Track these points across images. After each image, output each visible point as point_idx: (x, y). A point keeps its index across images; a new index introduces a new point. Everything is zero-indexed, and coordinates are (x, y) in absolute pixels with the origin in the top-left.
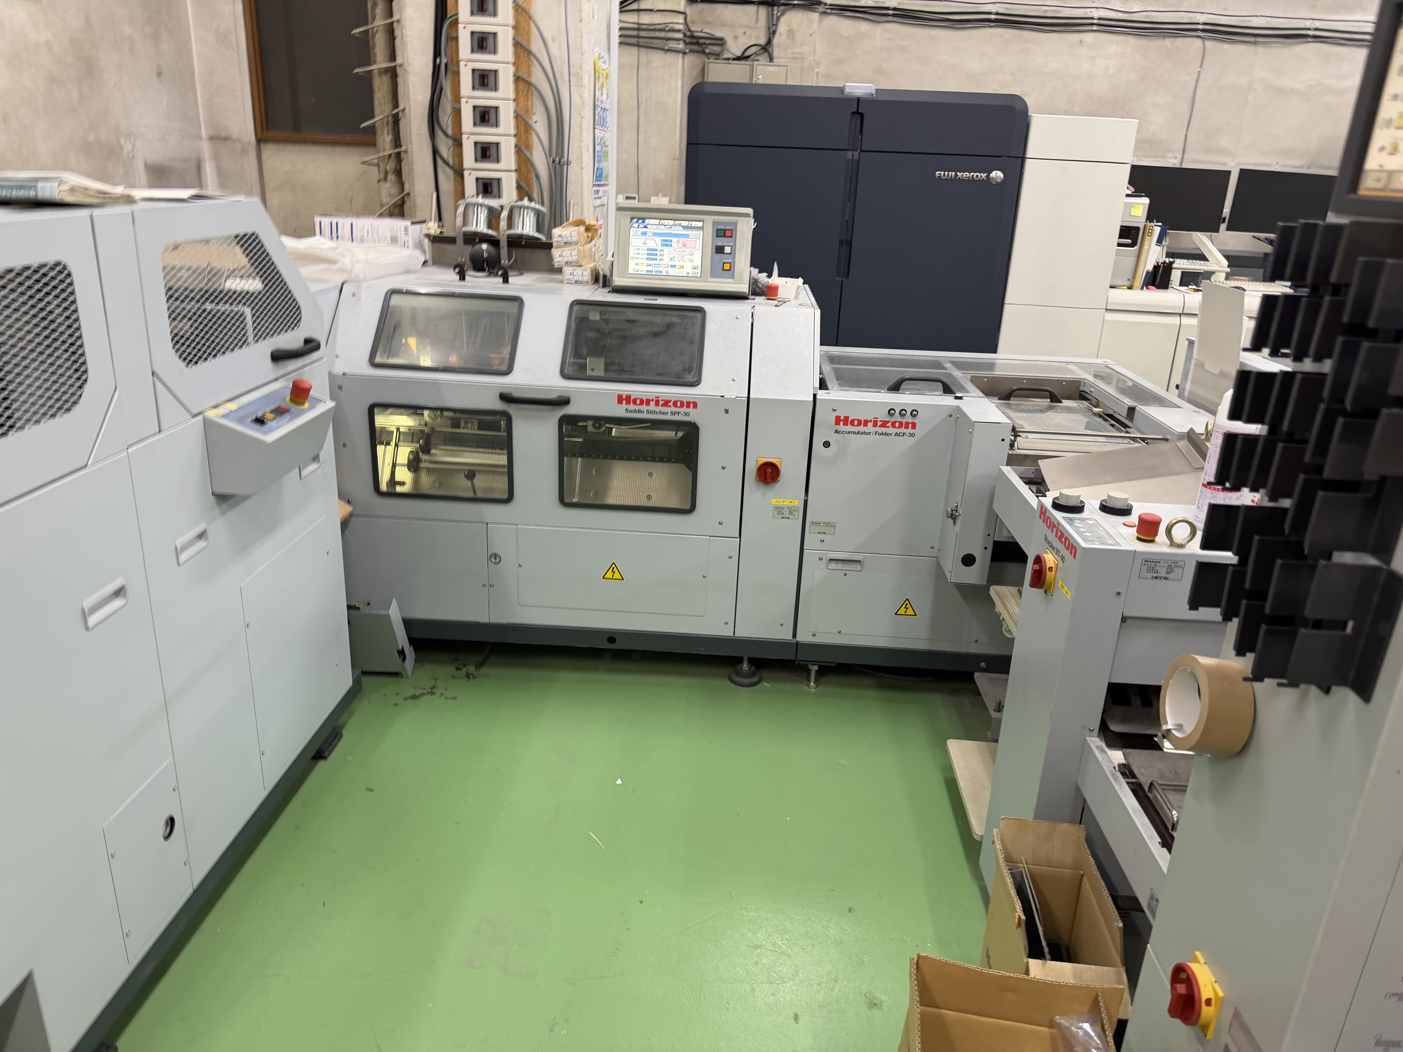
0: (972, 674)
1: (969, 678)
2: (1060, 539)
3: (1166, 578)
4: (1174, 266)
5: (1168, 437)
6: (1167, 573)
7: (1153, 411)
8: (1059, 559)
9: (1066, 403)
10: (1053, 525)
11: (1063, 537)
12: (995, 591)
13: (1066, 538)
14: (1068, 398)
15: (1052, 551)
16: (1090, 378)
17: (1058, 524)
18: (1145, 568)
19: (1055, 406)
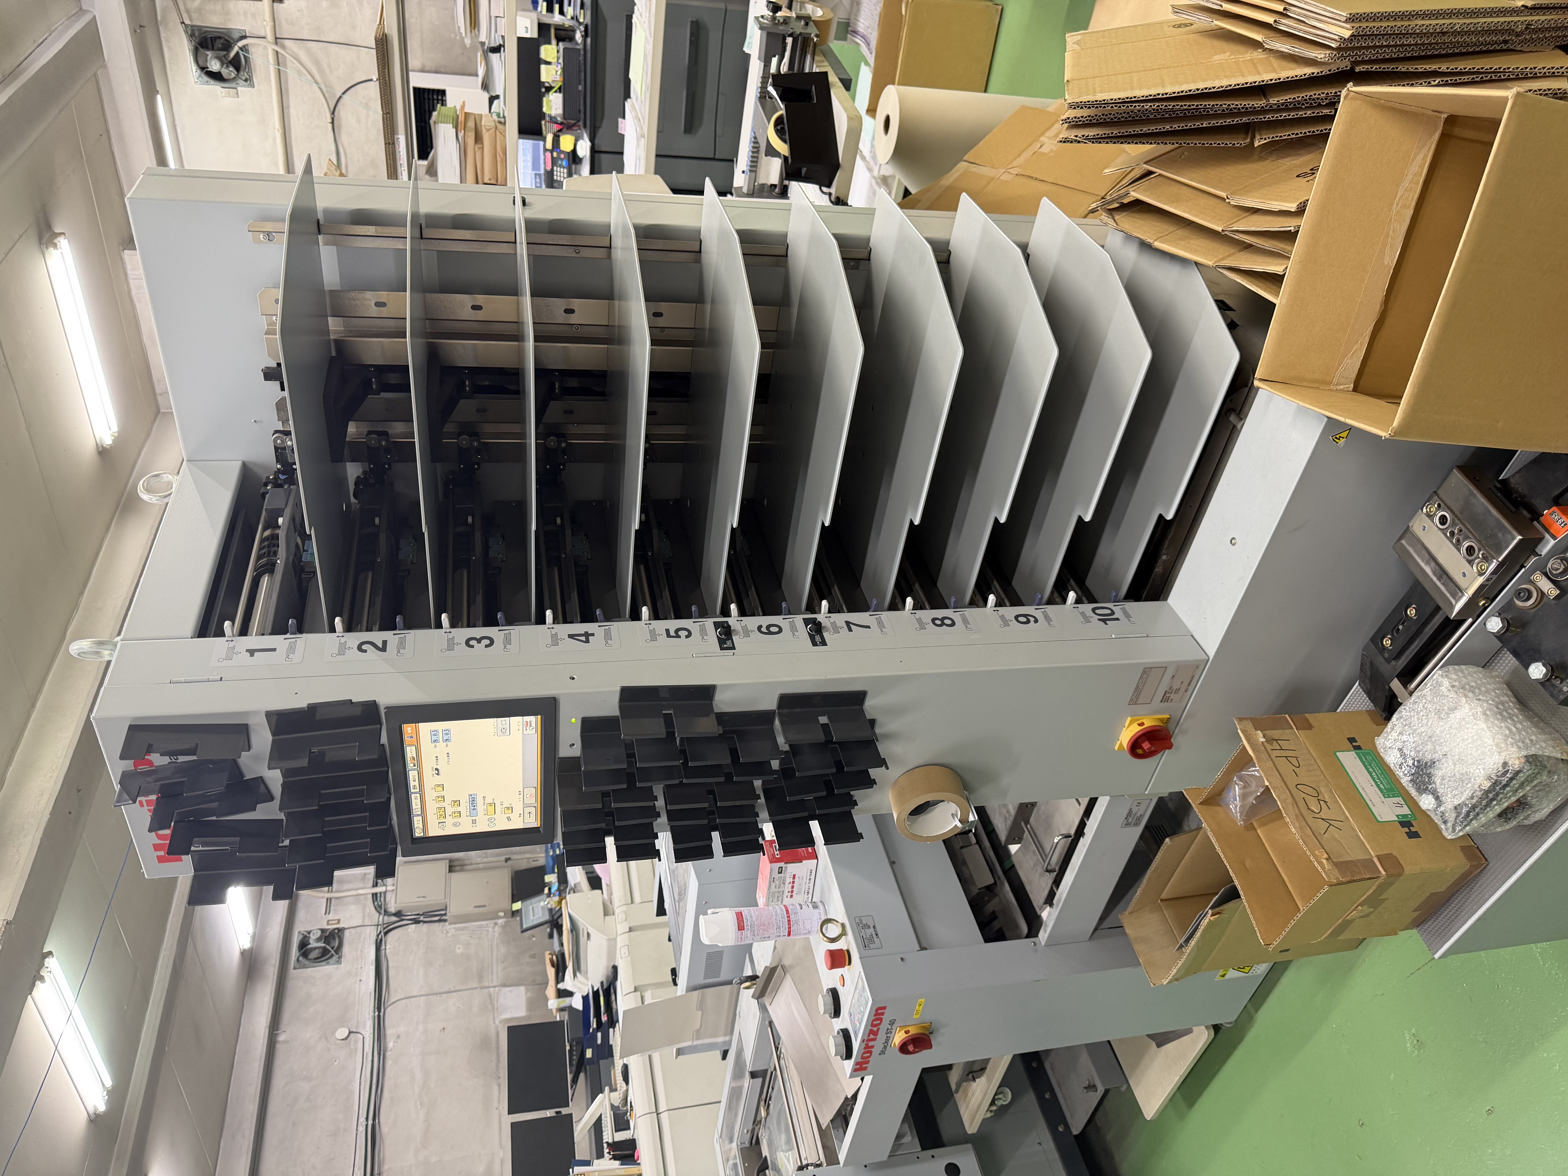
0: (1076, 1137)
1: (1082, 1139)
2: (875, 1033)
3: (874, 927)
4: (610, 1141)
5: (767, 1023)
6: (869, 927)
7: (748, 1054)
8: (894, 1027)
9: (765, 1152)
10: (867, 1048)
11: (872, 1032)
12: (971, 1128)
13: (873, 1025)
14: (760, 1153)
15: (891, 1038)
16: (734, 1145)
17: (863, 1041)
18: (872, 946)
19: (772, 1161)
